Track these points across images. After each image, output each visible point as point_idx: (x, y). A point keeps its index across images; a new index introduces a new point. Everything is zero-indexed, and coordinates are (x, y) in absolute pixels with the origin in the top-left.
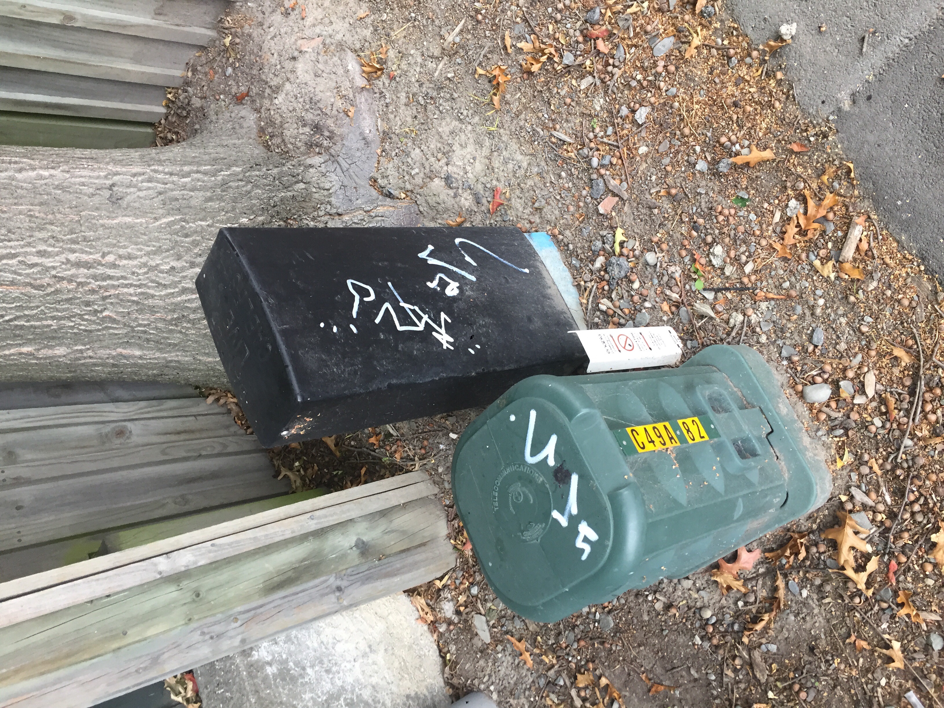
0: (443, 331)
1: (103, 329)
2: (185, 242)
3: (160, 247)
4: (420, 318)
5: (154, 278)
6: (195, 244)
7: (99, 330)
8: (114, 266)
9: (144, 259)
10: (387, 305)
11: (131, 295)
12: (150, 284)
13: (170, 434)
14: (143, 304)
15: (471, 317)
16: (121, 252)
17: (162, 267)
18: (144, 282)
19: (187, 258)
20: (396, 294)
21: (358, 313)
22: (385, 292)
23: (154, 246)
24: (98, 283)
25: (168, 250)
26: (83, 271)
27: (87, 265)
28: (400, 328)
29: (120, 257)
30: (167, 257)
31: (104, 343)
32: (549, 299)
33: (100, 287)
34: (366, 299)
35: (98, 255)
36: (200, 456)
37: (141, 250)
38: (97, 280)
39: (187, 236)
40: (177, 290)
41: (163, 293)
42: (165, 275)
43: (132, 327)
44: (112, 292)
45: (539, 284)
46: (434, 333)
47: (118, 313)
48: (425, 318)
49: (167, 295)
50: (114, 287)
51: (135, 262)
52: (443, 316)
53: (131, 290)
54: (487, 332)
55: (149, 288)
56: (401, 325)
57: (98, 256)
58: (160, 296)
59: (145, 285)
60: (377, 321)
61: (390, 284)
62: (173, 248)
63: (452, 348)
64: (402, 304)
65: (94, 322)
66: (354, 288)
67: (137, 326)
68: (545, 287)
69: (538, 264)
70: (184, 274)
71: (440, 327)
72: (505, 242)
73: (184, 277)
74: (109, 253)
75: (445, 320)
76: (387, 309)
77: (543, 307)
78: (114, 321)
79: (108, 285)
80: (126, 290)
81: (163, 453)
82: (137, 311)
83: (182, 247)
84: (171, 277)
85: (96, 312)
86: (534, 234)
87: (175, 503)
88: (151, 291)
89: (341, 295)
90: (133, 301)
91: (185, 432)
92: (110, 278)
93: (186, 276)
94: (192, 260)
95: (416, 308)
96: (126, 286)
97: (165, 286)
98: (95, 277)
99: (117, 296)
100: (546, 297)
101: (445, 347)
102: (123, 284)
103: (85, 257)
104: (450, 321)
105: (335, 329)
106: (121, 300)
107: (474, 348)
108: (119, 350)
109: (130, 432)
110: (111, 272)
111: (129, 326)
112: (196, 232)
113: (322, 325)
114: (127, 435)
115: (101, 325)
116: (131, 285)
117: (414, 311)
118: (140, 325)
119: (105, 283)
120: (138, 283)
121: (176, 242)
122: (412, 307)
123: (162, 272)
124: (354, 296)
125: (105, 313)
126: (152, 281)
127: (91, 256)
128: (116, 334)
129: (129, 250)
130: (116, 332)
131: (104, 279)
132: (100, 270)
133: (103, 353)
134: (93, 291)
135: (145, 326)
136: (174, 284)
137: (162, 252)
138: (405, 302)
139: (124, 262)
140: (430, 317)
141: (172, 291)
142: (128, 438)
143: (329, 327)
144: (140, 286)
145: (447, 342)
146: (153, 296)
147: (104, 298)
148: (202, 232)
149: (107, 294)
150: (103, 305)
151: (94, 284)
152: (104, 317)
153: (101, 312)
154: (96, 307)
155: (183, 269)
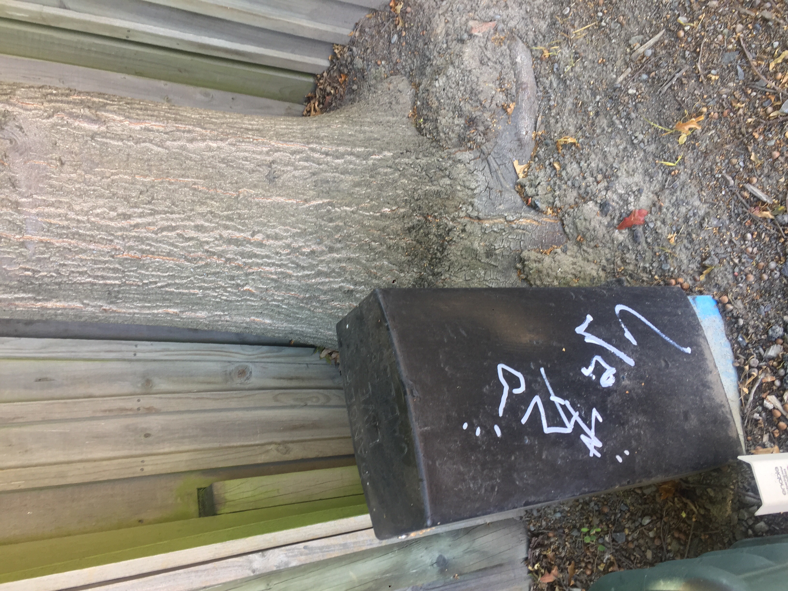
0: (592, 433)
1: (242, 301)
2: (329, 227)
3: (305, 230)
4: (569, 416)
5: (295, 259)
6: (338, 229)
7: (238, 301)
8: (260, 245)
9: (289, 241)
10: (537, 399)
11: (271, 273)
12: (290, 265)
13: (284, 379)
14: (281, 283)
15: (624, 414)
16: (270, 231)
17: (304, 250)
18: (286, 263)
19: (327, 242)
20: (548, 384)
21: (505, 410)
22: (536, 381)
23: (300, 228)
24: (244, 260)
25: (311, 234)
26: (233, 247)
27: (237, 242)
28: (547, 430)
29: (268, 237)
30: (310, 241)
31: (241, 312)
32: (709, 388)
33: (245, 264)
34: (516, 391)
35: (249, 233)
36: (306, 405)
37: (287, 231)
38: (244, 258)
39: (331, 220)
40: (313, 272)
41: (300, 274)
42: (305, 257)
43: (268, 301)
44: (255, 269)
45: (700, 368)
46: (583, 437)
47: (257, 288)
48: (576, 416)
49: (303, 277)
50: (258, 265)
51: (280, 243)
52: (595, 413)
53: (273, 269)
54: (639, 434)
55: (289, 268)
56: (548, 426)
57: (247, 235)
58: (297, 276)
59: (285, 265)
60: (524, 421)
61: (542, 370)
62: (316, 232)
63: (599, 455)
64: (553, 398)
65: (235, 294)
66: (505, 376)
67: (272, 301)
68: (706, 372)
69: (701, 340)
70: (322, 258)
71: (590, 427)
72: (669, 310)
73: (322, 261)
74: (259, 232)
75: (597, 420)
76: (536, 404)
77: (701, 399)
78: (252, 294)
79: (253, 262)
80: (267, 269)
81: (275, 398)
82: (274, 288)
83: (325, 231)
84: (310, 260)
85: (238, 285)
86: (699, 298)
87: (278, 450)
88: (290, 272)
89: (489, 385)
90: (273, 280)
91: (297, 378)
92: (256, 256)
93: (324, 260)
94: (332, 245)
95: (567, 403)
96: (268, 265)
97: (303, 268)
98: (242, 254)
99: (259, 273)
100: (706, 385)
101: (591, 455)
102: (266, 262)
103: (237, 235)
104: (601, 420)
105: (478, 432)
106: (262, 277)
107: (622, 455)
108: (252, 318)
109: (251, 373)
110: (257, 251)
111: (265, 300)
112: (340, 218)
113: (465, 426)
114: (248, 375)
115: (241, 297)
116: (273, 264)
117: (564, 407)
118: (274, 300)
119: (250, 261)
120: (279, 263)
121: (321, 226)
122: (562, 402)
123: (303, 254)
124: (503, 387)
125: (245, 288)
126: (293, 262)
127: (242, 234)
128: (253, 306)
129: (277, 231)
130: (253, 304)
131: (250, 257)
132: (248, 248)
133: (238, 319)
134: (238, 267)
135: (279, 301)
136: (311, 267)
137: (306, 235)
138: (557, 394)
139: (271, 242)
140: (580, 416)
141: (309, 273)
142: (248, 379)
143: (472, 428)
144: (280, 266)
145: (595, 447)
146: (290, 276)
147: (247, 275)
148: (345, 218)
149: (251, 271)
150: (245, 280)
151: (241, 261)
152: (244, 291)
153: (243, 286)
154: (239, 281)
155: (322, 253)
